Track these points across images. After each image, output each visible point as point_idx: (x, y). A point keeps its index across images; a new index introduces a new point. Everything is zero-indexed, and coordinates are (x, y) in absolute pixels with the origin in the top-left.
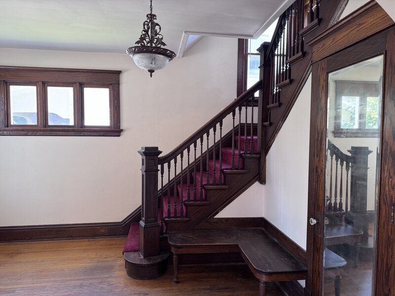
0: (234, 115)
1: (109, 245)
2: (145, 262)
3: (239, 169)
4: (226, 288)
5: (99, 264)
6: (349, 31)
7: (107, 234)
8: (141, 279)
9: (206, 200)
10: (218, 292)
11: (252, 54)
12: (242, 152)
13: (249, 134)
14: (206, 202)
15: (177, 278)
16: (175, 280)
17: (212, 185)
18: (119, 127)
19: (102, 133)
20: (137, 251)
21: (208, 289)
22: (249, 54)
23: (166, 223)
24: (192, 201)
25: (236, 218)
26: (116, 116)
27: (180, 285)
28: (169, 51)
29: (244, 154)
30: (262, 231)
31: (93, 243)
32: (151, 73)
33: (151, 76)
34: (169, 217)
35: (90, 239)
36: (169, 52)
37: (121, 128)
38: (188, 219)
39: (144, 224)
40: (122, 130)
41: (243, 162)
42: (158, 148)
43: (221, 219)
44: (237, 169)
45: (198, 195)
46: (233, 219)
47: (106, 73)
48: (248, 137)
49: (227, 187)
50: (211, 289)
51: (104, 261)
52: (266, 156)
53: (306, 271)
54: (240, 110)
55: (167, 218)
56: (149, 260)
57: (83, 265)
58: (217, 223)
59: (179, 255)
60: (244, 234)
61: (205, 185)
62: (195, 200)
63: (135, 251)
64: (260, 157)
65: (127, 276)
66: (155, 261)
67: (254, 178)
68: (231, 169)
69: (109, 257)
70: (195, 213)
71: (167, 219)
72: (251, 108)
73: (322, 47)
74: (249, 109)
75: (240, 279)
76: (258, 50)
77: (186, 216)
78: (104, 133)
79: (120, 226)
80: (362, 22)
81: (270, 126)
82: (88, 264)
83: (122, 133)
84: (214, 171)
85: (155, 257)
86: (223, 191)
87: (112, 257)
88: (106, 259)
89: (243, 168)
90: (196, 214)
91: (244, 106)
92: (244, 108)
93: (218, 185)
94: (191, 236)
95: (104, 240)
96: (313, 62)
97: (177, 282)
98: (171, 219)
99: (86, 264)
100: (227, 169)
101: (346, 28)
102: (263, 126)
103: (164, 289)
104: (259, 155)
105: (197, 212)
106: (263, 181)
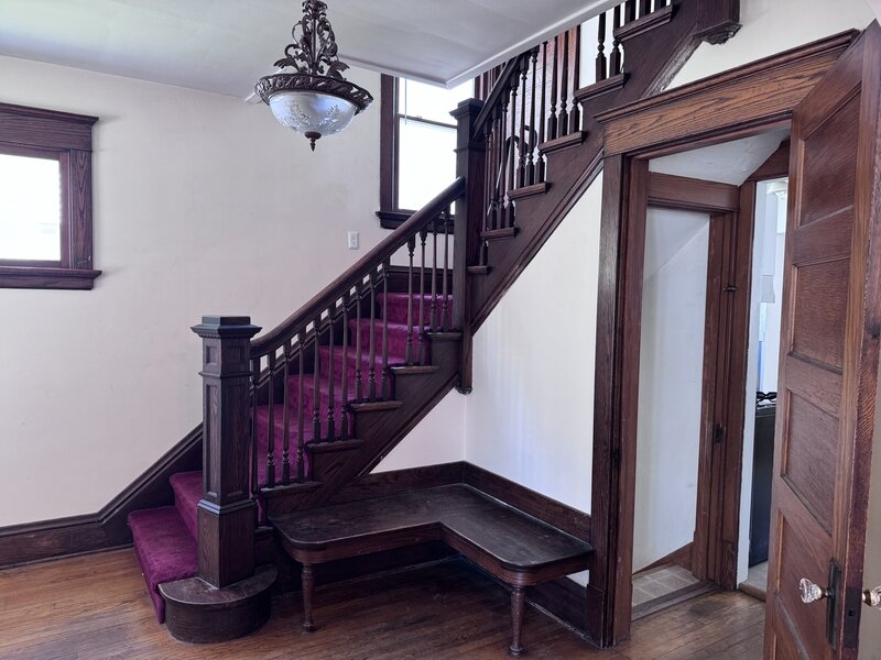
0: (412, 248)
1: (78, 577)
2: (230, 598)
3: (422, 363)
4: (422, 620)
5: (76, 627)
6: (698, 107)
7: (57, 551)
8: (220, 641)
9: (354, 435)
10: (410, 631)
11: (409, 118)
12: (426, 328)
13: (428, 291)
14: (354, 441)
15: (312, 621)
16: (307, 624)
17: (368, 401)
18: (91, 263)
19: (41, 281)
20: (192, 576)
21: (386, 630)
22: (403, 117)
23: (265, 498)
24: (324, 441)
25: (415, 469)
26: (81, 234)
27: (318, 633)
28: (356, 87)
29: (431, 331)
30: (466, 489)
31: (21, 578)
32: (313, 141)
33: (313, 146)
34: (271, 483)
35: (7, 571)
36: (355, 90)
37: (97, 267)
38: (315, 483)
39: (219, 507)
40: (99, 273)
41: (429, 350)
42: (249, 318)
43: (384, 476)
44: (418, 364)
45: (338, 426)
46: (408, 471)
47: (53, 118)
48: (426, 297)
49: (398, 403)
50: (393, 629)
51: (88, 618)
52: (472, 334)
53: (593, 553)
54: (423, 239)
55: (265, 487)
56: (237, 591)
57: (28, 638)
58: (376, 484)
59: (314, 567)
60: (438, 501)
61: (352, 402)
62: (331, 438)
63: (186, 577)
64: (462, 337)
65: (178, 642)
66: (251, 591)
67: (448, 382)
68: (406, 365)
69: (96, 607)
70: (332, 469)
71: (266, 489)
72: (444, 236)
73: (630, 128)
74: (441, 237)
75: (438, 595)
76: (453, 113)
77: (312, 476)
78: (47, 280)
79: (96, 525)
80: (728, 96)
81: (488, 273)
82: (42, 635)
83: (97, 282)
84: (373, 370)
85: (246, 582)
86: (391, 413)
87: (104, 605)
88: (89, 614)
89: (429, 361)
90: (335, 470)
91: (431, 232)
92: (430, 236)
93: (381, 400)
94: (332, 521)
95: (55, 566)
96: (607, 154)
97: (312, 630)
98: (277, 488)
99: (35, 636)
100: (397, 365)
101: (690, 101)
102: (469, 275)
103: (289, 650)
104: (459, 334)
105: (335, 466)
106: (465, 386)
